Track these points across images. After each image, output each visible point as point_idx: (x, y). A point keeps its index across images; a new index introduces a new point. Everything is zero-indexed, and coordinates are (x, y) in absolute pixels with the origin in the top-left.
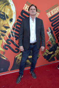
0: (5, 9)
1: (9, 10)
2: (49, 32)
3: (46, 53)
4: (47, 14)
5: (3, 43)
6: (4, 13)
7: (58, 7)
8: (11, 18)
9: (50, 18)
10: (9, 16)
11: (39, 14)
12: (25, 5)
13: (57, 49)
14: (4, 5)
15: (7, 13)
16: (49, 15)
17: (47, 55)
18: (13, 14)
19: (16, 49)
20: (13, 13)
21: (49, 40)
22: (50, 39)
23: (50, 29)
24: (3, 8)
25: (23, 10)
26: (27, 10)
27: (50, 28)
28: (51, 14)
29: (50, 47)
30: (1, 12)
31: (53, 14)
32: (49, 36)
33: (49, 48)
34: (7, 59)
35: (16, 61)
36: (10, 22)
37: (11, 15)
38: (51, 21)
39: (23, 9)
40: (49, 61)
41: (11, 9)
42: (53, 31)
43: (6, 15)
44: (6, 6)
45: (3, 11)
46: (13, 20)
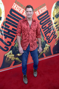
4: (35, 13)
7: (46, 6)
9: (38, 17)
12: (14, 4)
13: (46, 46)
16: (38, 14)
25: (12, 9)
26: (15, 8)
28: (39, 13)
31: (41, 13)
33: (38, 45)
35: (5, 60)
39: (12, 7)
42: (41, 29)
46: (2, 19)
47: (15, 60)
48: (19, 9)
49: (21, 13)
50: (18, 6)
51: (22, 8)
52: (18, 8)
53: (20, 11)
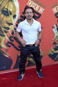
0: (8, 5)
1: (12, 6)
2: (55, 29)
3: (52, 51)
4: (53, 9)
5: (6, 40)
6: (7, 9)
8: (15, 14)
9: (56, 14)
10: (12, 13)
11: (44, 9)
14: (7, 2)
15: (11, 9)
17: (53, 54)
18: (17, 10)
19: (19, 47)
20: (17, 8)
21: (54, 38)
22: (55, 36)
23: (55, 26)
24: (6, 4)
26: (31, 5)
27: (56, 24)
28: (57, 10)
29: (56, 45)
30: (5, 8)
32: (55, 33)
33: (54, 46)
34: (9, 57)
35: (19, 59)
36: (14, 18)
37: (15, 11)
38: (57, 17)
39: (27, 4)
40: (55, 61)
41: (14, 5)
43: (10, 11)
44: (10, 2)
45: (6, 7)
46: (16, 16)
47: (29, 61)
48: (35, 5)
49: (37, 10)
50: (33, 3)
51: (38, 5)
52: (33, 5)
53: (35, 8)
